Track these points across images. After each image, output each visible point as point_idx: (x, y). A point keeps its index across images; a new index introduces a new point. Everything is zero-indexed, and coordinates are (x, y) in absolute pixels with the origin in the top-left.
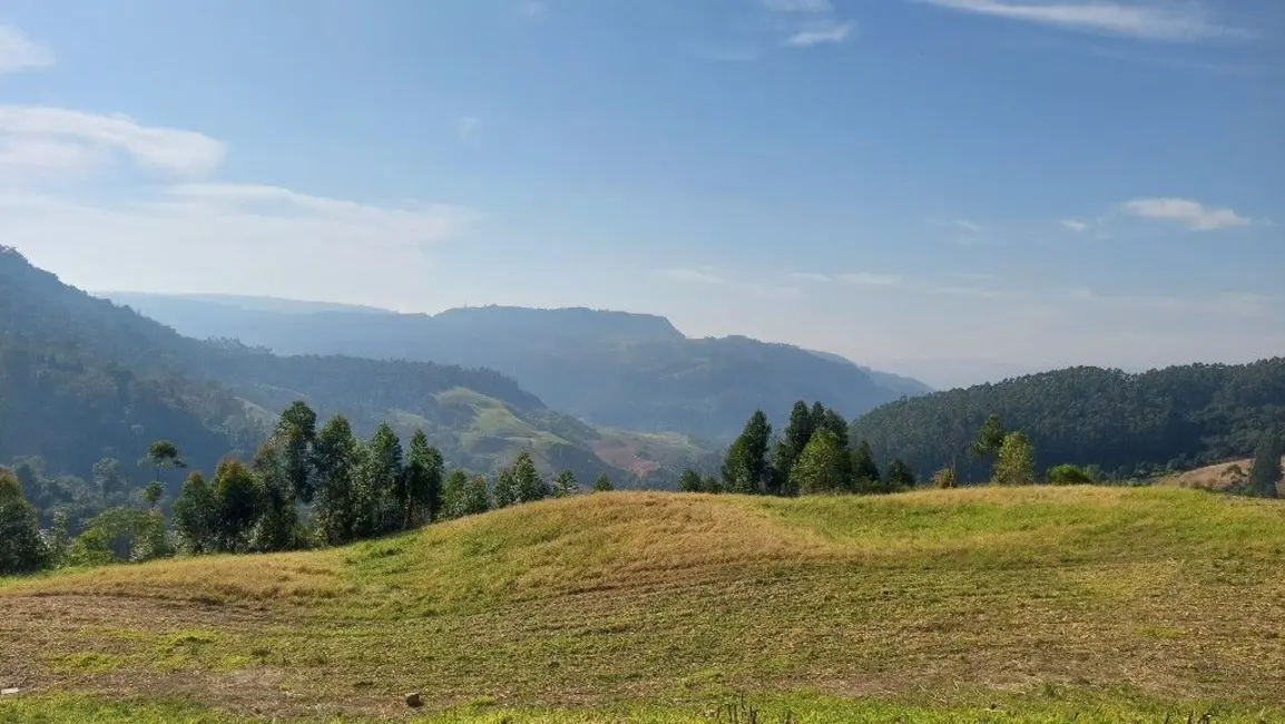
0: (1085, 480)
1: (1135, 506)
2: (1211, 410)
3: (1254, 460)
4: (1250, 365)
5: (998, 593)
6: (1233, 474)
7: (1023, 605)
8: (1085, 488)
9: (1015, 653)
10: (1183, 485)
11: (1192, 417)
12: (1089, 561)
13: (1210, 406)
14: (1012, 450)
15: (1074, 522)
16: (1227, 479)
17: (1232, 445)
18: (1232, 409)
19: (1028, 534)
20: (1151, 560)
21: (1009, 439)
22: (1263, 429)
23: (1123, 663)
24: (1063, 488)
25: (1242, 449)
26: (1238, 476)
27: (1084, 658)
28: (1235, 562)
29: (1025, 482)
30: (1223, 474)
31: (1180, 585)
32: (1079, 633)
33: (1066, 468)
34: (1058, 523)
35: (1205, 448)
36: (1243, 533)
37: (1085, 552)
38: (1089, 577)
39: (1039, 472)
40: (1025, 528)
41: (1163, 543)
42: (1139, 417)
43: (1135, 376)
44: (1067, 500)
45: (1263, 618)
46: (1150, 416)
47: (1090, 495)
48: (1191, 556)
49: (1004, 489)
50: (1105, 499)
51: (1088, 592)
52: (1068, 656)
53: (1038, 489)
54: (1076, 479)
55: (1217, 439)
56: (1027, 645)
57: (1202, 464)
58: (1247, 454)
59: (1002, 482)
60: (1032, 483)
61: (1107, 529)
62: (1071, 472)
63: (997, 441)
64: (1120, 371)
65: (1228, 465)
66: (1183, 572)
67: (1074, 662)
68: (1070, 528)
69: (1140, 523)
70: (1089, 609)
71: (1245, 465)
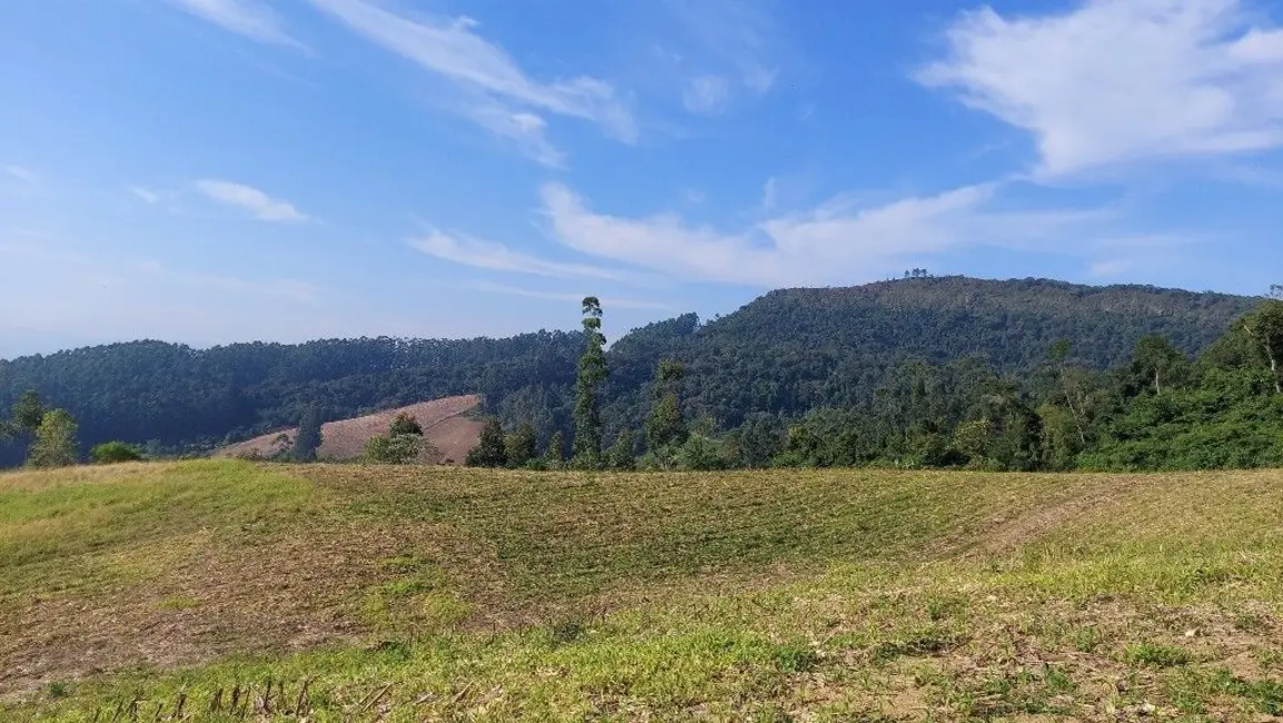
0: (134, 457)
1: (181, 479)
2: (267, 385)
3: (300, 429)
4: (301, 345)
5: (10, 593)
6: (281, 442)
7: (38, 601)
8: (131, 465)
9: (22, 657)
10: (229, 455)
11: (250, 391)
12: (123, 541)
13: (266, 381)
14: (53, 429)
15: (112, 502)
16: (277, 447)
17: (283, 416)
18: (284, 383)
19: (57, 522)
20: (186, 532)
21: (49, 418)
22: (308, 402)
23: (142, 642)
24: (107, 467)
25: (290, 420)
26: (285, 444)
27: (100, 645)
28: (261, 523)
29: (65, 463)
30: (273, 443)
31: (209, 553)
32: (99, 619)
33: (112, 445)
34: (93, 506)
35: (260, 419)
36: (271, 497)
37: (118, 533)
38: (118, 559)
39: (83, 450)
40: (54, 514)
41: (199, 514)
42: (201, 392)
43: (201, 352)
44: (109, 480)
45: (279, 572)
46: (214, 390)
47: (134, 472)
48: (223, 523)
49: (39, 473)
50: (149, 475)
51: (114, 575)
52: (84, 647)
53: (79, 469)
54: (123, 456)
55: (271, 411)
56: (38, 645)
57: (256, 434)
58: (294, 425)
59: (38, 465)
60: (72, 464)
61: (146, 506)
62: (118, 449)
63: (34, 420)
64: (186, 347)
65: (277, 434)
66: (213, 540)
67: (90, 652)
68: (106, 509)
69: (180, 497)
70: (113, 592)
71: (292, 433)
